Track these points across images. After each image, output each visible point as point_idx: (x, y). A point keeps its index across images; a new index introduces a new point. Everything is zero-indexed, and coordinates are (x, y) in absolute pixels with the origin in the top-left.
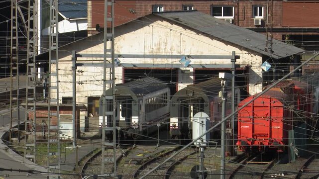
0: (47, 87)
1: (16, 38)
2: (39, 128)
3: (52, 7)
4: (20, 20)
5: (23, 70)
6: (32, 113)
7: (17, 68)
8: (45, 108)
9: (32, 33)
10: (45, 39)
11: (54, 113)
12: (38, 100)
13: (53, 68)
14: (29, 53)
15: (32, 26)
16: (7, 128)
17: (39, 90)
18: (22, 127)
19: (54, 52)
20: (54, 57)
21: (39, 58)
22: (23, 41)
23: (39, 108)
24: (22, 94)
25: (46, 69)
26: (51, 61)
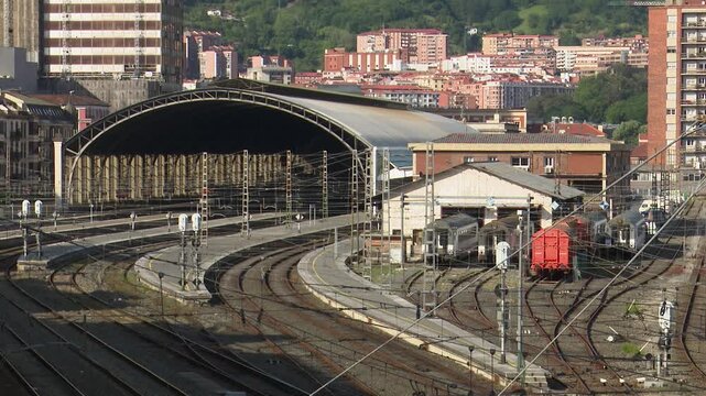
0: (381, 222)
1: (356, 182)
2: (374, 254)
3: (385, 158)
4: (359, 168)
5: (362, 208)
6: (369, 242)
7: (357, 207)
8: (380, 238)
9: (368, 179)
10: (379, 184)
11: (386, 243)
12: (373, 232)
13: (385, 206)
14: (367, 195)
15: (369, 174)
16: (349, 254)
17: (375, 224)
18: (361, 253)
19: (386, 194)
20: (386, 198)
21: (374, 198)
22: (362, 186)
23: (374, 238)
24: (361, 227)
25: (380, 207)
26: (384, 201)
